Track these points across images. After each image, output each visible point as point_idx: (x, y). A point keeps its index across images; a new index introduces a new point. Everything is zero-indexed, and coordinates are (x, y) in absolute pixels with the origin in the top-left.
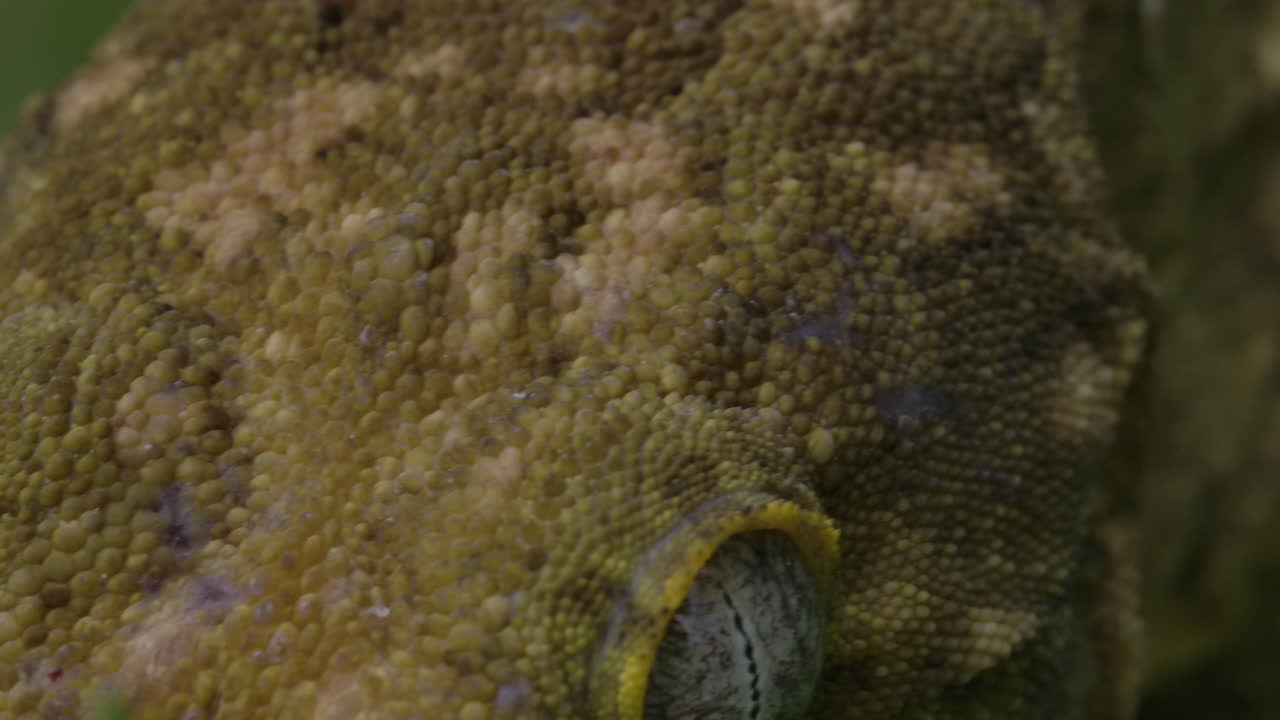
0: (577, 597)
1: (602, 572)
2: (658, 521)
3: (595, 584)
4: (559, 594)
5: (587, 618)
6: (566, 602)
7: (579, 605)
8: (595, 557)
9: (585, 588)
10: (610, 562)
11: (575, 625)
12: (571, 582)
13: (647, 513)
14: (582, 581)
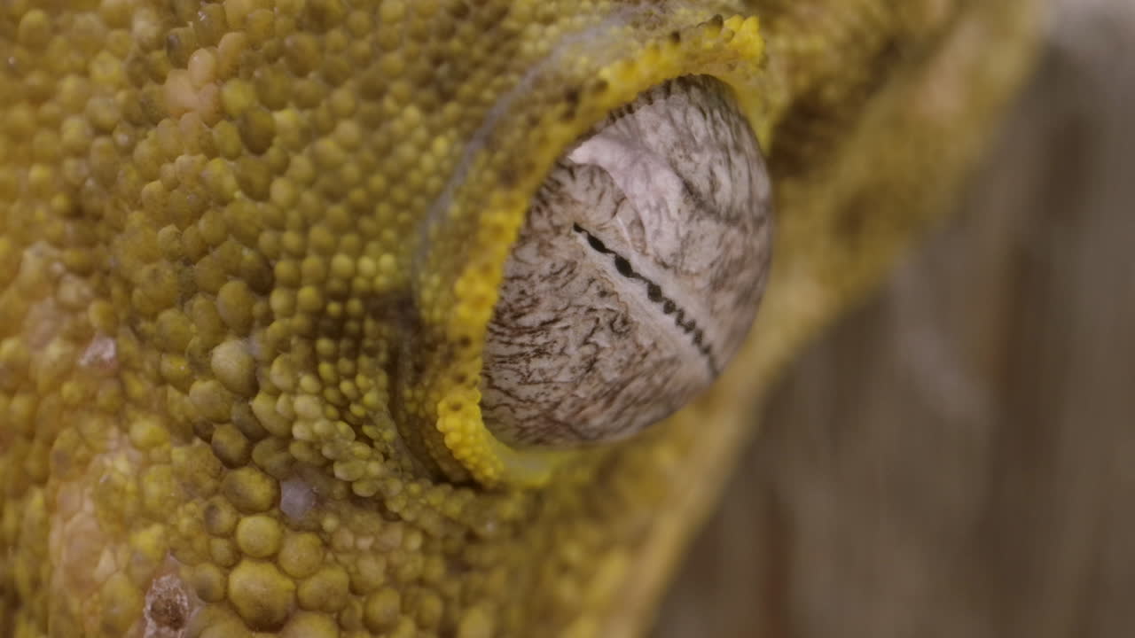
0: (337, 333)
1: (360, 283)
2: (428, 161)
3: (355, 305)
4: (310, 337)
5: (364, 361)
6: (324, 345)
7: (345, 344)
8: (342, 262)
9: (344, 317)
10: (367, 264)
11: (352, 377)
12: (318, 314)
13: (407, 151)
14: (334, 308)
